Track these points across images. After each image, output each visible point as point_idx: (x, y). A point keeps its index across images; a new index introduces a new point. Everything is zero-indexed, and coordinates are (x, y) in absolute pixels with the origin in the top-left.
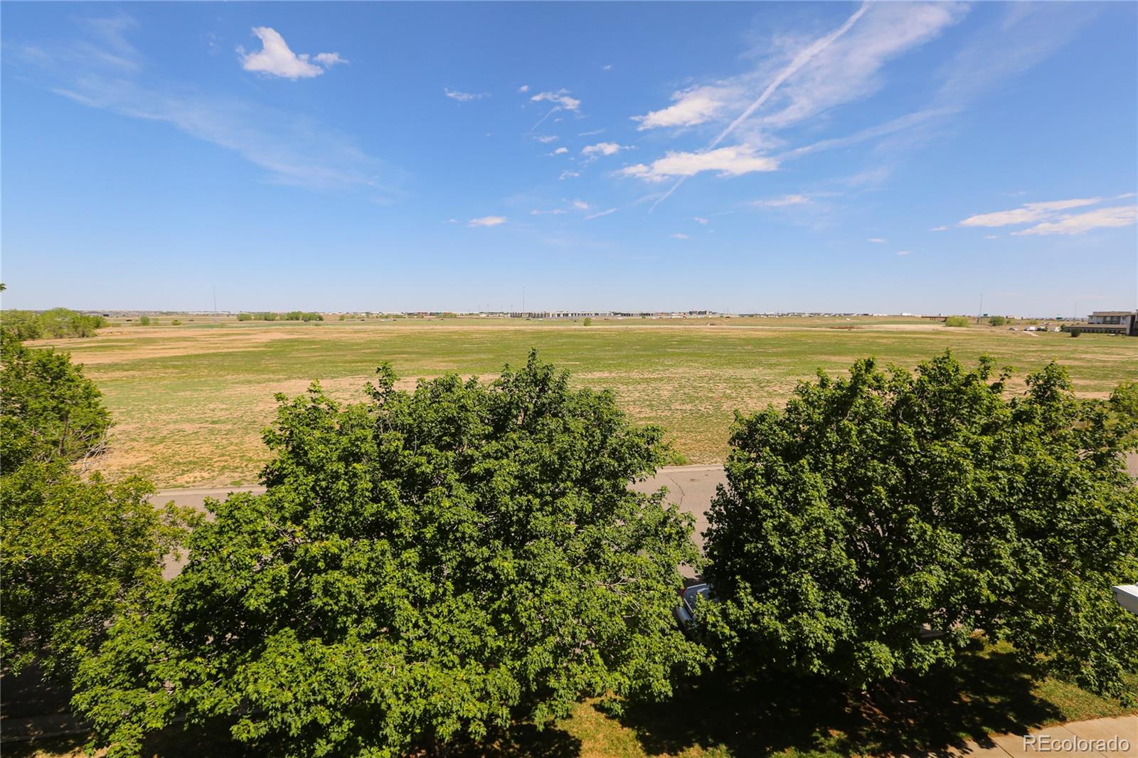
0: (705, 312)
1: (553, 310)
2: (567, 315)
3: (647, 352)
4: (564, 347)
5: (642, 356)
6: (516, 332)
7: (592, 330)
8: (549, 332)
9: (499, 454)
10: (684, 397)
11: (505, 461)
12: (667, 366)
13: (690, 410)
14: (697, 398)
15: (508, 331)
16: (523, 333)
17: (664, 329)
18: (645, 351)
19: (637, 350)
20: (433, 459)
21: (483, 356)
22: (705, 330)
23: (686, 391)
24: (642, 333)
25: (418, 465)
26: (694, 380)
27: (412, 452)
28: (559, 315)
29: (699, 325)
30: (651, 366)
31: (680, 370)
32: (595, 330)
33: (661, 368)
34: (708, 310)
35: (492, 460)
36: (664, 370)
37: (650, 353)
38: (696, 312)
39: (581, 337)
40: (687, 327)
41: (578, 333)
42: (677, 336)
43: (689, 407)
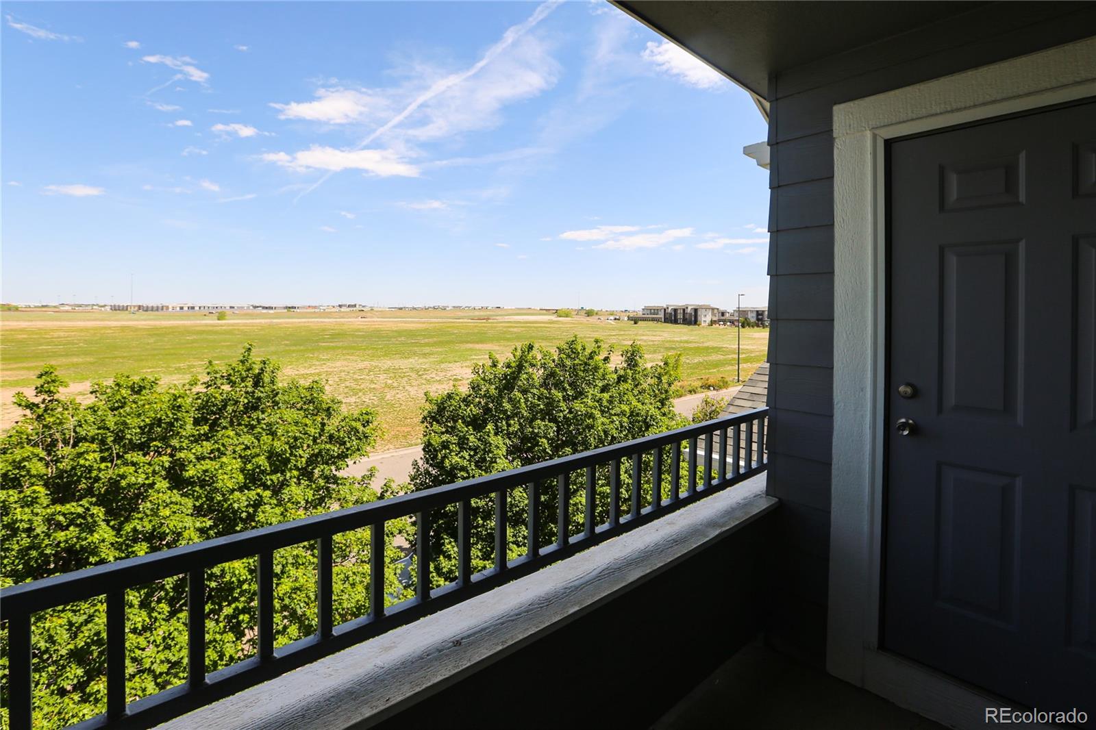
0: (355, 306)
2: (193, 308)
3: (298, 347)
4: (195, 345)
5: (294, 351)
6: (123, 328)
7: (229, 325)
8: (171, 328)
10: (346, 390)
12: (324, 360)
13: (355, 402)
14: (360, 391)
15: (110, 328)
16: (136, 329)
17: (315, 322)
18: (296, 345)
19: (286, 345)
21: (75, 360)
22: (356, 322)
23: (348, 384)
24: (289, 328)
26: (354, 373)
28: (182, 308)
29: (350, 318)
30: (306, 361)
31: (338, 364)
32: (232, 325)
33: (317, 363)
34: (358, 304)
36: (321, 365)
37: (302, 348)
38: (345, 306)
39: (216, 333)
40: (338, 320)
41: (211, 328)
42: (329, 330)
43: (353, 399)
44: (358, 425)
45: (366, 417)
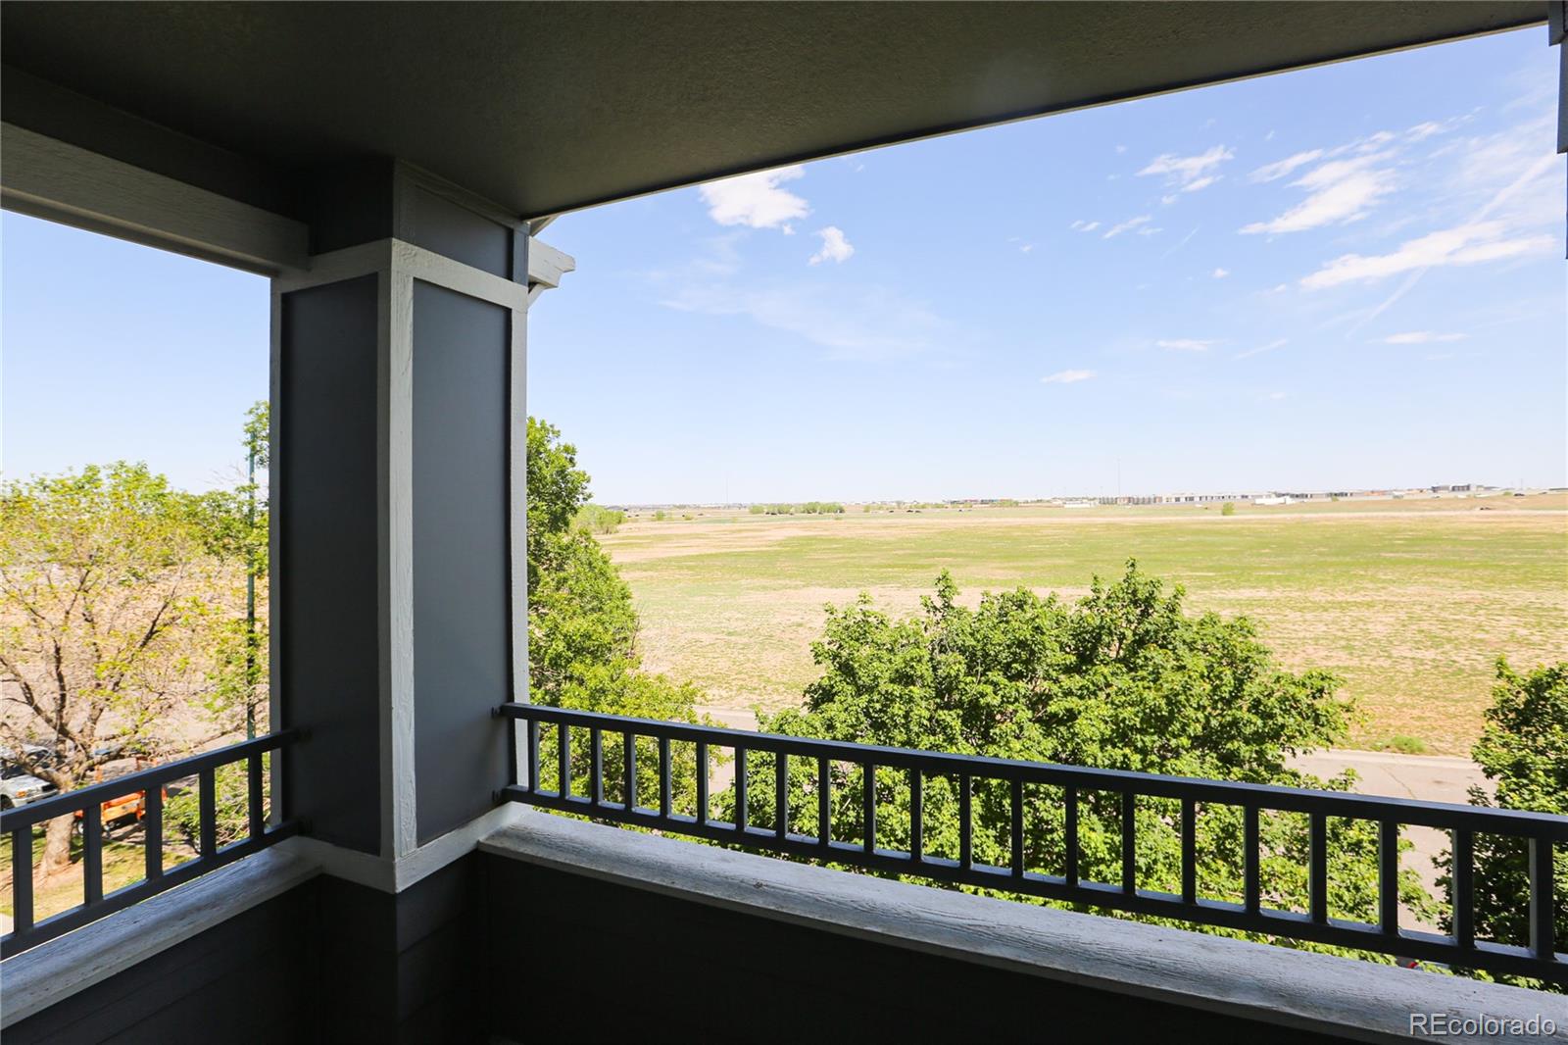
0: (1468, 487)
1: (1166, 492)
2: (1192, 499)
3: (1341, 558)
4: (1188, 549)
5: (1331, 564)
6: (1108, 526)
7: (1235, 522)
8: (1162, 525)
9: (1085, 692)
10: (1419, 637)
11: (1092, 702)
12: (1384, 581)
13: (1434, 660)
14: (1449, 640)
15: (1095, 525)
16: (1121, 527)
17: (1377, 519)
18: (1337, 555)
19: (1321, 554)
20: (1000, 689)
21: (1058, 561)
22: (1469, 518)
23: (1424, 626)
24: (1332, 526)
25: (983, 695)
26: (1442, 609)
27: (974, 679)
28: (1178, 499)
29: (1454, 510)
30: (1350, 581)
31: (1411, 590)
32: (1242, 522)
33: (1371, 586)
34: (1473, 482)
35: (1075, 699)
36: (1378, 590)
37: (1348, 559)
38: (1446, 488)
39: (1218, 533)
40: (1427, 513)
41: (1210, 526)
42: (1405, 530)
43: (1430, 654)
44: (1302, 695)
45: (1319, 683)
